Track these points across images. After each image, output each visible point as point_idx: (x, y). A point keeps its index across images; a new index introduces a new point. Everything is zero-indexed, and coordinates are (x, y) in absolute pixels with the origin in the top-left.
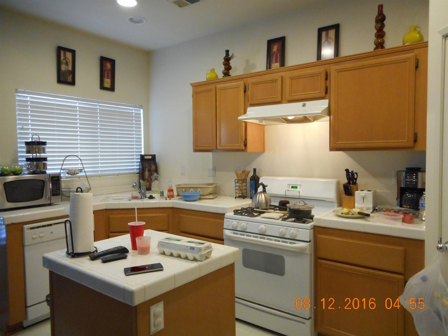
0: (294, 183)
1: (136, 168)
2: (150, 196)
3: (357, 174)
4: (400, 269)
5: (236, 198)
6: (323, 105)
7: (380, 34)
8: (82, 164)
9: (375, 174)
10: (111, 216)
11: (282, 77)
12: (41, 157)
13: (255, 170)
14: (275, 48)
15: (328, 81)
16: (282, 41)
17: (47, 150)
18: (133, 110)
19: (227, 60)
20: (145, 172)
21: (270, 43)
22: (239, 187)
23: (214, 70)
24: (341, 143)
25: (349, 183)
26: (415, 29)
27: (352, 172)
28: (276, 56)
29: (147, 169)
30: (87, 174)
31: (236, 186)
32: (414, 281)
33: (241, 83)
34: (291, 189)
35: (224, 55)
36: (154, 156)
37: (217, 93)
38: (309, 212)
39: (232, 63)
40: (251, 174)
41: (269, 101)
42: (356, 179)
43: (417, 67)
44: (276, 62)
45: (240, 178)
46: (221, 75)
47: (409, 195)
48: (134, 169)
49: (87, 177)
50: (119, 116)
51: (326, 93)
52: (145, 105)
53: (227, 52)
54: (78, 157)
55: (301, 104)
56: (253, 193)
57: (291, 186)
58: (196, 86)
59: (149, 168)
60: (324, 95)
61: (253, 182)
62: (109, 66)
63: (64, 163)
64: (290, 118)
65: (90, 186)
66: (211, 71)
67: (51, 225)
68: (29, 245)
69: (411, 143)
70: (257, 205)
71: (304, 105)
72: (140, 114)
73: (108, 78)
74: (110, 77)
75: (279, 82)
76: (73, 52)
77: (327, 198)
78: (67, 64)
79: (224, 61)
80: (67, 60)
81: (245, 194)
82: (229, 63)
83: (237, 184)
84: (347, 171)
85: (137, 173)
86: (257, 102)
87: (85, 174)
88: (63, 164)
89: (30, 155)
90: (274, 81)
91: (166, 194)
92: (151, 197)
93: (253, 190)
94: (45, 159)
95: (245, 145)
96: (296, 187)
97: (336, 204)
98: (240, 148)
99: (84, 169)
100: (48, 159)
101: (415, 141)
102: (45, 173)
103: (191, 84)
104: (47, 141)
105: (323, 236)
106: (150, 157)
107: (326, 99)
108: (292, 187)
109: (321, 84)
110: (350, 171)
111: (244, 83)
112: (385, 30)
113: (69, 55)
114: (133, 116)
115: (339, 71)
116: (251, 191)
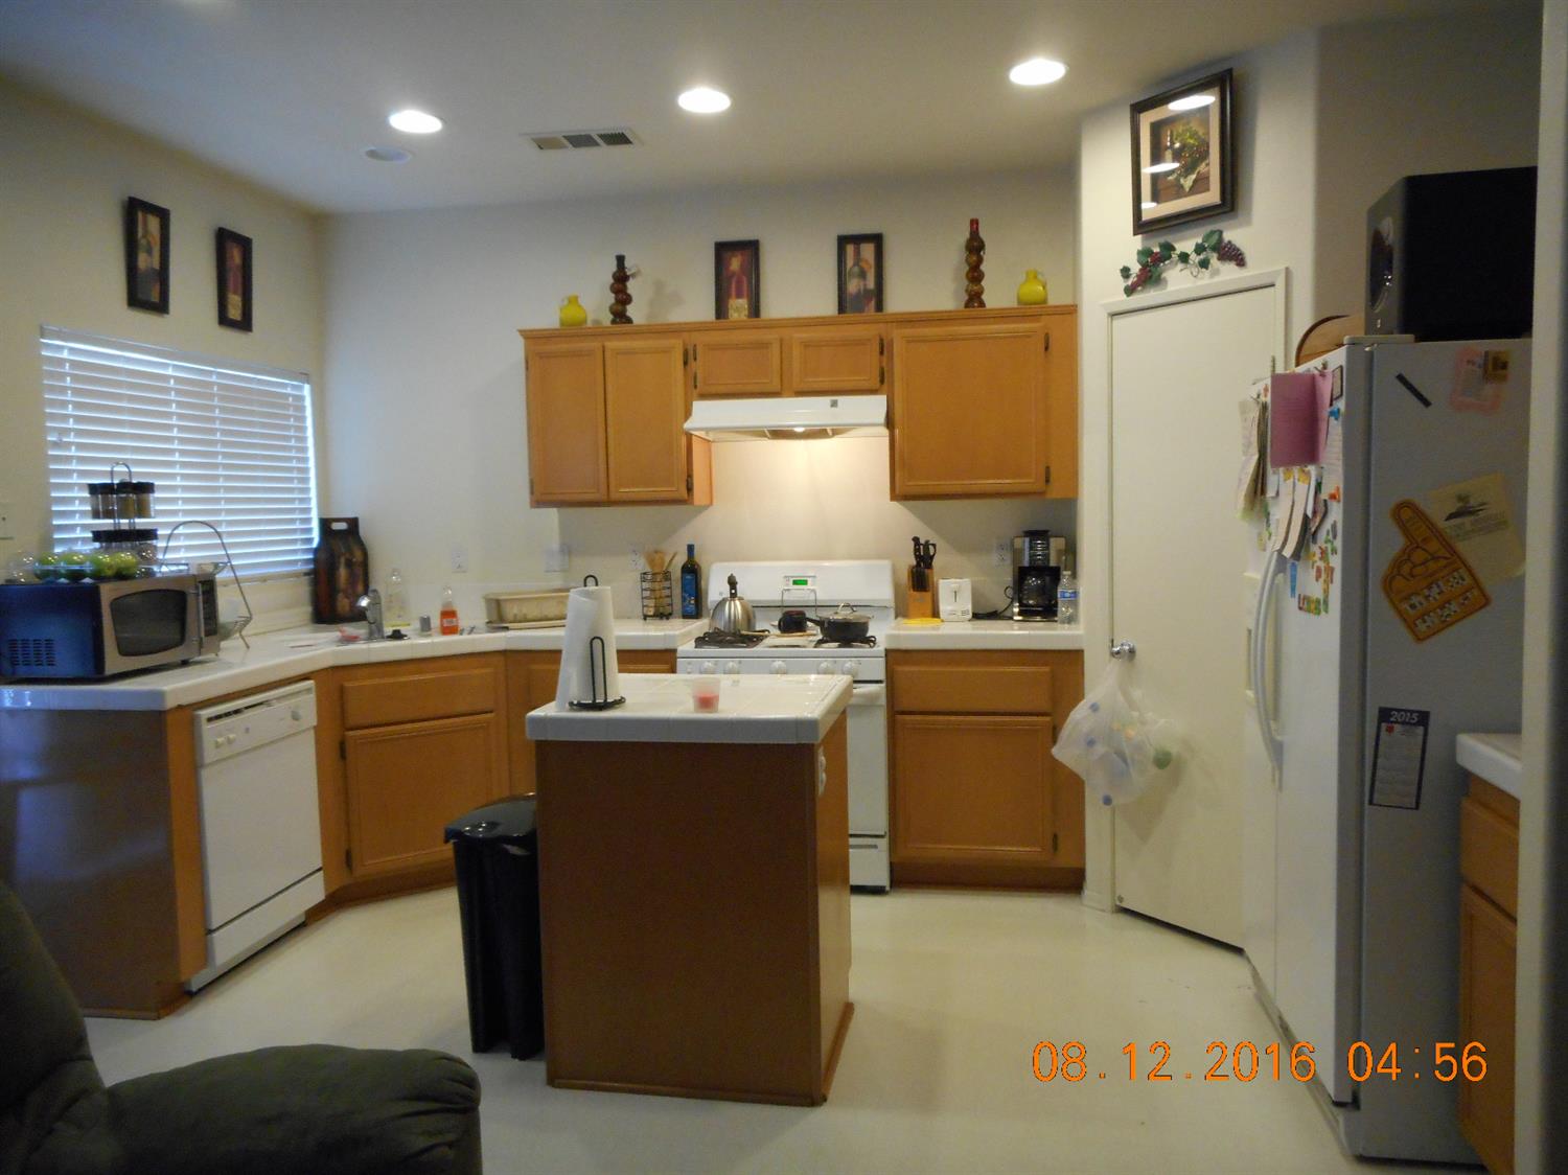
0: (798, 574)
1: (304, 560)
2: (395, 632)
3: (934, 545)
4: (1045, 706)
5: (645, 619)
6: (874, 407)
7: (975, 275)
8: (224, 546)
9: (964, 547)
10: (347, 684)
11: (781, 340)
12: (138, 527)
13: (691, 548)
14: (735, 264)
15: (885, 358)
16: (751, 248)
17: (155, 507)
18: (287, 386)
19: (621, 278)
20: (338, 569)
21: (723, 250)
22: (653, 590)
23: (576, 298)
24: (916, 485)
25: (918, 564)
26: (1035, 277)
27: (927, 542)
28: (739, 282)
29: (343, 560)
30: (238, 574)
31: (643, 590)
32: (1079, 714)
33: (677, 344)
34: (791, 586)
35: (614, 268)
36: (353, 523)
37: (608, 363)
38: (863, 627)
39: (632, 287)
40: (681, 559)
41: (750, 388)
42: (932, 558)
43: (1046, 348)
44: (739, 295)
45: (657, 571)
46: (607, 318)
47: (1033, 581)
48: (295, 562)
49: (239, 584)
50: (262, 404)
51: (882, 382)
52: (314, 372)
53: (620, 260)
54: (212, 527)
55: (827, 400)
56: (690, 604)
57: (792, 580)
58: (535, 339)
59: (348, 556)
60: (878, 384)
61: (689, 577)
62: (236, 256)
63: (171, 544)
64: (799, 430)
65: (249, 611)
66: (570, 302)
67: (237, 712)
68: (210, 764)
69: (1040, 486)
70: (732, 626)
71: (834, 404)
72: (302, 398)
73: (235, 293)
74: (240, 291)
75: (775, 349)
76: (163, 215)
77: (874, 600)
78: (149, 252)
79: (612, 281)
80: (150, 239)
81: (668, 610)
82: (625, 287)
83: (646, 585)
84: (916, 540)
85: (306, 574)
86: (722, 389)
87: (232, 574)
88: (167, 547)
89: (106, 524)
90: (763, 346)
91: (436, 622)
92: (397, 635)
93: (690, 595)
94: (149, 534)
95: (690, 489)
96: (805, 582)
97: (892, 613)
98: (676, 495)
99: (230, 562)
100: (159, 533)
101: (1047, 481)
102: (149, 574)
103: (520, 331)
104: (156, 483)
105: (907, 669)
106: (342, 526)
107: (882, 394)
108: (795, 583)
109: (872, 360)
110: (922, 541)
111: (684, 344)
112: (983, 267)
113: (154, 223)
114: (289, 405)
115: (910, 341)
116: (684, 599)
